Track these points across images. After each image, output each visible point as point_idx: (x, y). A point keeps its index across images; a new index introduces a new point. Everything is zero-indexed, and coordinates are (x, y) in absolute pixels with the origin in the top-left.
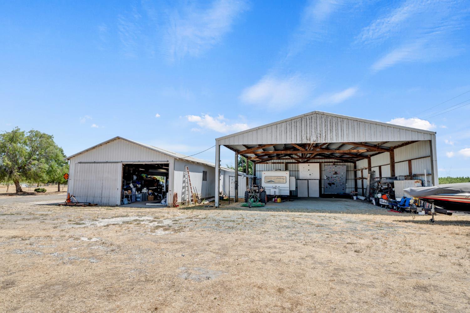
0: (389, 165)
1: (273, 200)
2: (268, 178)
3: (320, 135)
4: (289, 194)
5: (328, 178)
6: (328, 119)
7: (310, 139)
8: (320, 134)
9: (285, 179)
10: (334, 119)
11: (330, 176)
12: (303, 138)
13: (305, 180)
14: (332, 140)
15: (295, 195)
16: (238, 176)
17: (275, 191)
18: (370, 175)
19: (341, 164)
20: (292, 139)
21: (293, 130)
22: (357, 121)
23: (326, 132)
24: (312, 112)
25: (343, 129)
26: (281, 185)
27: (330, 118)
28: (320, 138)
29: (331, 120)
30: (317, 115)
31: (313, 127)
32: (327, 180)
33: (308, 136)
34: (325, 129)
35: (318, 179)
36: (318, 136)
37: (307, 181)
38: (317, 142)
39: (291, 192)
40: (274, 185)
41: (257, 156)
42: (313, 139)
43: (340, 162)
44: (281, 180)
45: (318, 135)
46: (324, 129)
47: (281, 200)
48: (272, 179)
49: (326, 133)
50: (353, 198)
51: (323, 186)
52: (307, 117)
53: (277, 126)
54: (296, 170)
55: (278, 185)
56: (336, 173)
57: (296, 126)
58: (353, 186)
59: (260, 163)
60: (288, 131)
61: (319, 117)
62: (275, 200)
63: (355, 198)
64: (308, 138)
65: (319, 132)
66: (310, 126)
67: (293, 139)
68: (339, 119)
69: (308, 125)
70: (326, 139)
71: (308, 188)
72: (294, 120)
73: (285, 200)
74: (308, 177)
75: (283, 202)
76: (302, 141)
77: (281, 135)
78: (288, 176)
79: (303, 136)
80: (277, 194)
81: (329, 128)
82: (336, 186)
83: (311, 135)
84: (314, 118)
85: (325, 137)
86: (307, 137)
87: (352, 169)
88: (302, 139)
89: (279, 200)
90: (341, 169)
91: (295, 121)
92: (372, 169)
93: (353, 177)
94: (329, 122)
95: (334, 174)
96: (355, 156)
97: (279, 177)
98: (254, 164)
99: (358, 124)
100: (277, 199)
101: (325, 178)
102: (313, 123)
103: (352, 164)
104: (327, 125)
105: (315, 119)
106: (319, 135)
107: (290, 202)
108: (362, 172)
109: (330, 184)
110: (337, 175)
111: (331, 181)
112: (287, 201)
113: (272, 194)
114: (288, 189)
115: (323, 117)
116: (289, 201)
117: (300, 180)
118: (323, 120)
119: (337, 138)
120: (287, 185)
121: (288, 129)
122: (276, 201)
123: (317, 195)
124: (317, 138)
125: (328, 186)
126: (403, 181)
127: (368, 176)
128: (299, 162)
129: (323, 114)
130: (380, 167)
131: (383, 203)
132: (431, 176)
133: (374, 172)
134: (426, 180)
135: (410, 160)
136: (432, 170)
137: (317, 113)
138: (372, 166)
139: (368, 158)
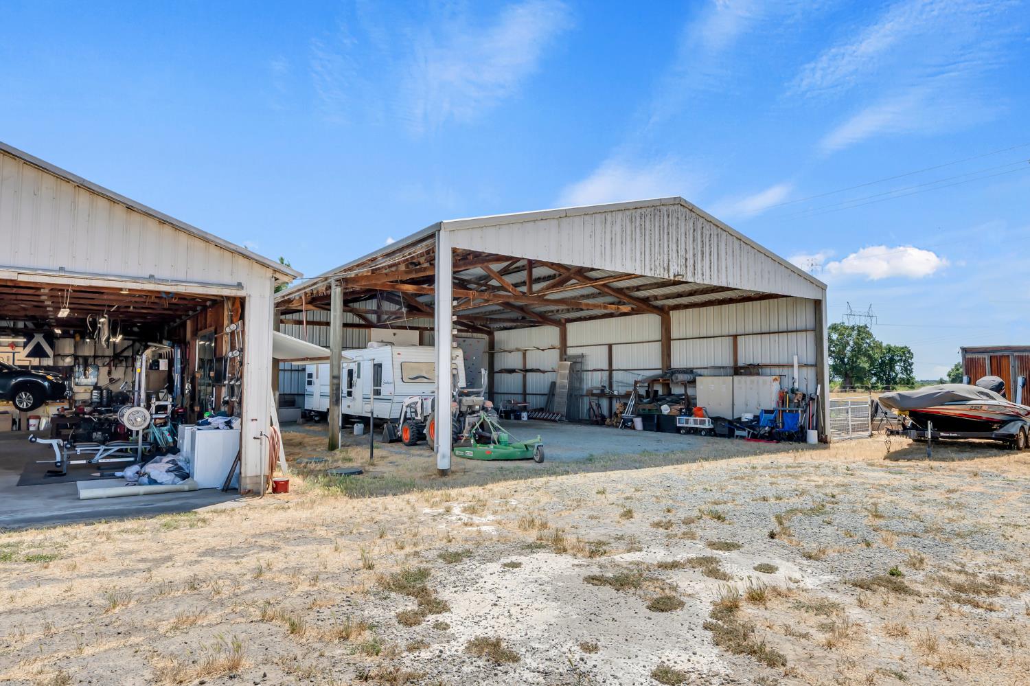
0: (659, 343)
3: (686, 262)
6: (698, 223)
7: (668, 266)
10: (708, 226)
12: (657, 264)
18: (567, 363)
20: (635, 260)
21: (638, 237)
23: (694, 256)
24: (674, 199)
25: (721, 254)
27: (701, 223)
28: (686, 270)
29: (702, 228)
30: (682, 208)
33: (666, 258)
34: (694, 249)
36: (682, 264)
38: (681, 276)
42: (673, 268)
45: (682, 261)
46: (691, 247)
49: (696, 258)
50: (517, 418)
52: (665, 209)
53: (605, 218)
57: (645, 229)
60: (629, 239)
61: (684, 216)
63: (525, 416)
64: (666, 265)
65: (683, 252)
66: (669, 234)
67: (638, 261)
68: (715, 227)
69: (666, 231)
70: (695, 273)
72: (639, 211)
76: (654, 270)
77: (613, 244)
79: (656, 257)
81: (699, 248)
83: (671, 259)
84: (676, 216)
85: (693, 267)
86: (663, 261)
88: (654, 264)
91: (643, 213)
92: (572, 351)
93: (486, 367)
94: (699, 233)
99: (742, 249)
102: (674, 227)
103: (487, 337)
104: (697, 239)
105: (678, 218)
106: (684, 262)
108: (524, 355)
115: (690, 216)
118: (691, 225)
119: (712, 275)
121: (628, 231)
124: (681, 268)
126: (731, 377)
127: (561, 367)
128: (370, 325)
129: (691, 210)
130: (610, 346)
131: (692, 425)
132: (813, 368)
133: (583, 356)
134: (796, 376)
135: (735, 337)
136: (819, 358)
137: (683, 204)
138: (569, 343)
139: (562, 325)
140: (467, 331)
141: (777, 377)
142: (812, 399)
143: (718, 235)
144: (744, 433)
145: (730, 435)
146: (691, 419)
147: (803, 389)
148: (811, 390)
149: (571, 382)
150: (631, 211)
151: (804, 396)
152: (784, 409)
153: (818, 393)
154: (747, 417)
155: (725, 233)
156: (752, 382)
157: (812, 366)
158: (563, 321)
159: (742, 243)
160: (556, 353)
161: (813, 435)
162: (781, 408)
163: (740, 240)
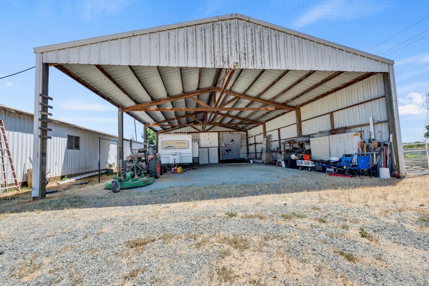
0: (296, 125)
1: (173, 170)
2: (167, 143)
3: (245, 56)
4: (192, 162)
5: (226, 145)
6: (256, 29)
7: (228, 60)
8: (245, 54)
9: (187, 144)
10: (265, 30)
11: (227, 144)
12: (217, 59)
13: (206, 148)
14: (263, 64)
15: (197, 162)
16: (124, 141)
17: (175, 159)
18: (266, 139)
19: (236, 132)
20: (197, 58)
21: (199, 43)
22: (298, 38)
23: (253, 51)
24: (231, 15)
25: (279, 48)
26: (183, 151)
27: (259, 29)
28: (245, 61)
29: (260, 32)
30: (239, 21)
31: (233, 42)
32: (225, 147)
33: (225, 55)
34: (253, 46)
35: (217, 147)
36: (241, 57)
37: (207, 149)
38: (240, 66)
39: (194, 159)
40: (174, 151)
41: (156, 122)
42: (233, 61)
43: (235, 131)
44: (183, 145)
45: (241, 55)
46: (250, 45)
47: (183, 168)
48: (171, 144)
49: (254, 53)
50: (250, 162)
51: (221, 153)
52: (223, 23)
53: (169, 33)
54: (198, 139)
55: (178, 151)
56: (232, 141)
57: (205, 37)
58: (246, 151)
59: (162, 132)
60: (190, 45)
61: (242, 26)
62: (175, 170)
63: (251, 161)
64: (225, 59)
65: (242, 50)
66: (228, 39)
67: (199, 59)
68: (272, 31)
69: (225, 37)
70: (254, 63)
71: (209, 155)
72: (200, 26)
73: (187, 169)
74: (208, 145)
75: (185, 171)
76: (215, 63)
77: (177, 49)
78: (190, 140)
79: (216, 55)
80: (178, 162)
81: (258, 45)
82: (233, 152)
83: (230, 55)
84: (235, 26)
85: (252, 59)
86: (223, 57)
87: (245, 137)
88: (214, 60)
89: (179, 169)
90: (237, 136)
91: (203, 27)
92: (268, 134)
93: (245, 144)
94: (257, 35)
95: (231, 142)
96: (252, 122)
97: (179, 142)
98: (156, 134)
99: (301, 42)
100: (177, 168)
101: (223, 146)
102: (233, 34)
103: (244, 133)
104: (255, 40)
105: (236, 28)
106: (243, 56)
107: (194, 171)
108: (255, 138)
109: (227, 151)
110: (233, 142)
111: (228, 148)
112: (190, 169)
113: (171, 162)
114: (191, 155)
115: (248, 25)
116: (193, 169)
117: (202, 148)
118: (249, 31)
119: (271, 62)
120: (190, 151)
121: (190, 40)
122: (176, 172)
123: (216, 161)
124: (240, 61)
125: (226, 153)
126: (328, 137)
127: (264, 140)
128: (200, 132)
129: (248, 21)
130: (279, 130)
131: (304, 165)
132: (386, 124)
133: (271, 135)
134: (372, 130)
135: (331, 113)
136: (390, 115)
137: (239, 17)
138: (267, 131)
139: (264, 123)
140: (237, 131)
141: (358, 133)
142: (386, 145)
143: (276, 35)
144: (332, 170)
145: (324, 170)
146: (304, 161)
147: (378, 139)
148: (385, 138)
149: (267, 147)
150: (192, 27)
151: (380, 143)
152: (363, 153)
153: (391, 141)
154: (334, 159)
155: (282, 34)
156: (340, 138)
157: (385, 122)
158: (264, 122)
159: (300, 38)
160: (262, 135)
161: (385, 172)
162: (361, 153)
163: (298, 36)
